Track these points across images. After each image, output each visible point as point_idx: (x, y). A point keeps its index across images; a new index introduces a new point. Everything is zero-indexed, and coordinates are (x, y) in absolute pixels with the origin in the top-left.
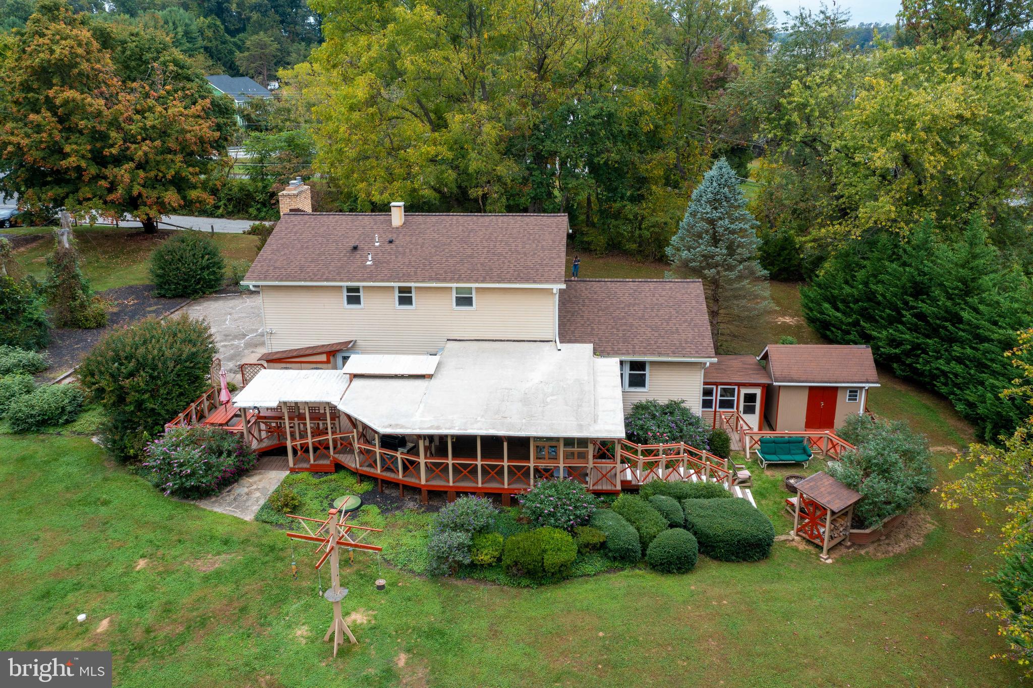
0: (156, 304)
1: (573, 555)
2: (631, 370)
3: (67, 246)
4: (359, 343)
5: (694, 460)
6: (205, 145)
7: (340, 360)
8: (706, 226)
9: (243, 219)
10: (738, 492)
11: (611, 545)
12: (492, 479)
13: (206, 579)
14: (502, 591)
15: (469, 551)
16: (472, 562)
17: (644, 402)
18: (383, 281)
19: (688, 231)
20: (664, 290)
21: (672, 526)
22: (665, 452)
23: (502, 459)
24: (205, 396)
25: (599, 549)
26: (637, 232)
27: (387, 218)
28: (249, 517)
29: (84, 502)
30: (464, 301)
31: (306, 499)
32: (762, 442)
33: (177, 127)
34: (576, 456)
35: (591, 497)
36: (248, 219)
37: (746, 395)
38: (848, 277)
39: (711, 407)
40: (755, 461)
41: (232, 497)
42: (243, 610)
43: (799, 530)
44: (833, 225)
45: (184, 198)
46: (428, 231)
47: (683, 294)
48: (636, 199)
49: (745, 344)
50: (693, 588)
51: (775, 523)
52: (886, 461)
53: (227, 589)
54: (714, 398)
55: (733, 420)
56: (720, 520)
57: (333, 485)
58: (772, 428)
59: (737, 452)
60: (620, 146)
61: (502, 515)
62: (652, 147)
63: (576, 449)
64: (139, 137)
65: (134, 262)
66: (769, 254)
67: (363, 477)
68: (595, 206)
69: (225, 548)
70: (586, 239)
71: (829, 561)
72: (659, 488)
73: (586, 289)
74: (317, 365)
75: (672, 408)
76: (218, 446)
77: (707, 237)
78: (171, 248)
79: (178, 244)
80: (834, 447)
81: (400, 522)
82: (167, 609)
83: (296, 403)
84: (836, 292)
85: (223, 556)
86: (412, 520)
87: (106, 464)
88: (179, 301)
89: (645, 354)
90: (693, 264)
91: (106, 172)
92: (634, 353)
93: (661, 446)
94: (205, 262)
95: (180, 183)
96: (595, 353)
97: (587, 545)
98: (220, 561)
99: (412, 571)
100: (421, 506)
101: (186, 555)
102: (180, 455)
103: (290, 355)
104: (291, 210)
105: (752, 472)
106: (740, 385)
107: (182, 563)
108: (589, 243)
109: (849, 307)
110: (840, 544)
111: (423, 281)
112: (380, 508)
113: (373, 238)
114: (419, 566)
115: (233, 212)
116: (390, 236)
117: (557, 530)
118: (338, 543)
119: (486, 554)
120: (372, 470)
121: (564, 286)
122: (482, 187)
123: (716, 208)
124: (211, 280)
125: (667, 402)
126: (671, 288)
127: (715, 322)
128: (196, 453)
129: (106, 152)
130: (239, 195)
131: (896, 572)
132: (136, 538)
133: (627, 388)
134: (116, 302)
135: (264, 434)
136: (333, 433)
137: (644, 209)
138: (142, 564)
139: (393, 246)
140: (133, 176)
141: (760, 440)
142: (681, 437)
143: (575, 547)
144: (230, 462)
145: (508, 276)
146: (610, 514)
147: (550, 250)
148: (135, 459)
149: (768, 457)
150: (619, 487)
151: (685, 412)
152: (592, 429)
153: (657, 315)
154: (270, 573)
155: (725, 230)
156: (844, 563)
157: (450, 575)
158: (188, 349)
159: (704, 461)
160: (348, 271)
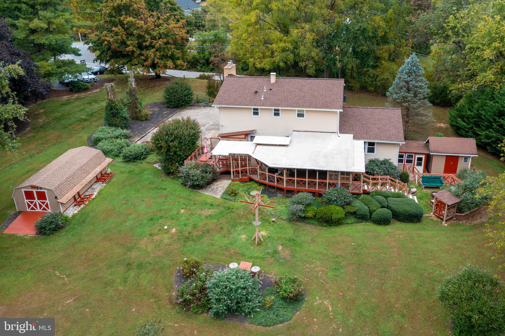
0: (167, 111)
1: (343, 216)
2: (368, 146)
3: (134, 86)
4: (257, 131)
5: (393, 183)
6: (184, 40)
7: (249, 138)
8: (405, 84)
9: (194, 71)
10: (411, 196)
11: (358, 213)
12: (312, 187)
13: (207, 217)
14: (316, 227)
15: (304, 212)
16: (305, 216)
17: (373, 159)
18: (268, 106)
19: (396, 85)
20: (384, 112)
21: (382, 207)
22: (381, 179)
23: (316, 179)
24: (197, 150)
25: (353, 214)
26: (374, 83)
27: (269, 79)
28: (218, 197)
29: (156, 188)
30: (301, 115)
31: (239, 191)
32: (423, 177)
33: (172, 33)
34: (345, 179)
35: (350, 195)
36: (196, 71)
37: (418, 158)
38: (470, 107)
39: (403, 162)
40: (420, 185)
41: (211, 189)
42: (221, 228)
43: (434, 212)
44: (465, 83)
45: (174, 64)
46: (286, 85)
47: (392, 114)
48: (375, 67)
49: (420, 135)
50: (389, 230)
51: (425, 210)
52: (473, 187)
53: (215, 221)
54: (404, 159)
55: (411, 169)
56: (401, 206)
57: (249, 186)
58: (429, 172)
59: (412, 181)
60: (368, 43)
61: (315, 200)
62: (383, 42)
63: (345, 176)
64: (157, 37)
65: (154, 91)
66: (436, 94)
67: (261, 184)
68: (355, 70)
69: (212, 207)
70: (350, 85)
71: (446, 225)
72: (378, 193)
73: (351, 111)
74: (241, 139)
75: (385, 162)
76: (205, 170)
77: (404, 89)
78: (172, 87)
79: (175, 85)
80: (454, 181)
81: (276, 201)
82: (195, 226)
83: (234, 154)
84: (464, 113)
85: (211, 210)
86: (280, 201)
87: (161, 175)
88: (176, 109)
89: (375, 139)
90: (398, 100)
91: (144, 52)
92: (370, 139)
93: (380, 177)
94: (186, 93)
95: (172, 57)
96: (354, 138)
97: (348, 213)
98: (211, 212)
99: (281, 219)
100: (283, 196)
101: (198, 209)
102: (192, 172)
103: (230, 135)
104: (229, 75)
105: (418, 190)
106: (415, 153)
107: (197, 212)
108: (352, 87)
109: (469, 120)
110: (451, 218)
111: (285, 107)
112: (268, 196)
113: (263, 88)
114: (285, 217)
115: (190, 68)
116: (270, 87)
117: (337, 206)
118: (259, 205)
119: (310, 214)
120: (264, 181)
121: (342, 111)
122: (305, 61)
123: (409, 76)
124: (188, 101)
125: (383, 160)
126: (387, 112)
127: (407, 126)
128: (198, 172)
129: (144, 44)
130: (192, 60)
131: (474, 230)
132: (179, 202)
133: (367, 153)
134: (151, 110)
135: (221, 166)
136: (249, 166)
137: (378, 72)
138: (182, 211)
139: (271, 91)
140: (155, 54)
141: (422, 177)
142: (388, 174)
143: (344, 213)
144: (210, 176)
145: (319, 106)
146: (358, 201)
147: (336, 95)
148: (173, 173)
149: (424, 184)
150: (362, 192)
151: (390, 164)
152: (352, 168)
153: (380, 123)
154: (229, 217)
155: (413, 86)
156: (452, 226)
157: (296, 221)
158: (193, 132)
159: (397, 184)
160: (254, 102)
